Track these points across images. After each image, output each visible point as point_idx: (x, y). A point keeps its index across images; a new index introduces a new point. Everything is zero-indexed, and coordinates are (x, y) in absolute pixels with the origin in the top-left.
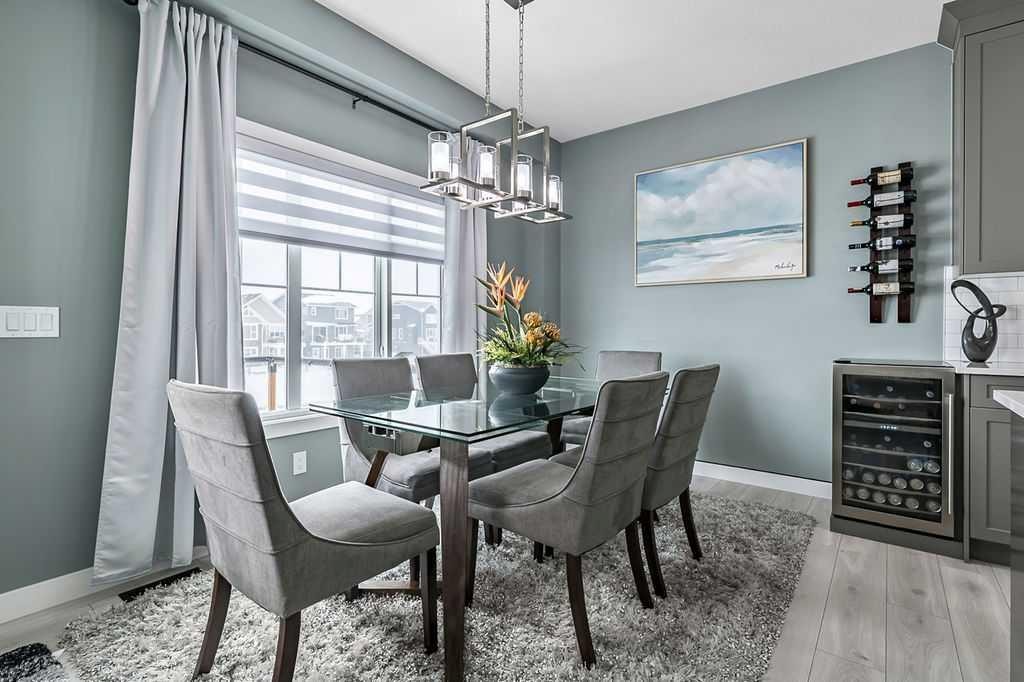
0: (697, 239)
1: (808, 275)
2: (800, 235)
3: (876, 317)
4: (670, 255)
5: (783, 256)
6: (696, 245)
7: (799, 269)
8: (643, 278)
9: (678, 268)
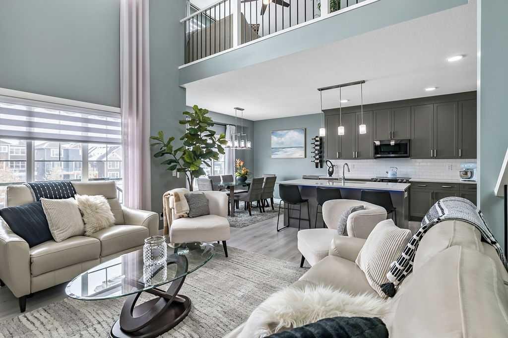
0: (284, 148)
1: (305, 157)
2: (304, 149)
3: (317, 167)
4: (278, 151)
5: (300, 153)
6: (284, 149)
7: (304, 156)
8: (273, 157)
9: (280, 155)
